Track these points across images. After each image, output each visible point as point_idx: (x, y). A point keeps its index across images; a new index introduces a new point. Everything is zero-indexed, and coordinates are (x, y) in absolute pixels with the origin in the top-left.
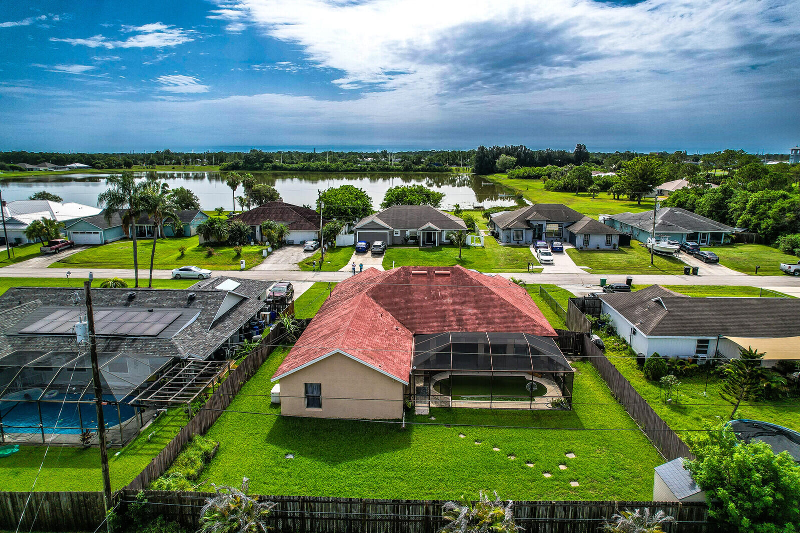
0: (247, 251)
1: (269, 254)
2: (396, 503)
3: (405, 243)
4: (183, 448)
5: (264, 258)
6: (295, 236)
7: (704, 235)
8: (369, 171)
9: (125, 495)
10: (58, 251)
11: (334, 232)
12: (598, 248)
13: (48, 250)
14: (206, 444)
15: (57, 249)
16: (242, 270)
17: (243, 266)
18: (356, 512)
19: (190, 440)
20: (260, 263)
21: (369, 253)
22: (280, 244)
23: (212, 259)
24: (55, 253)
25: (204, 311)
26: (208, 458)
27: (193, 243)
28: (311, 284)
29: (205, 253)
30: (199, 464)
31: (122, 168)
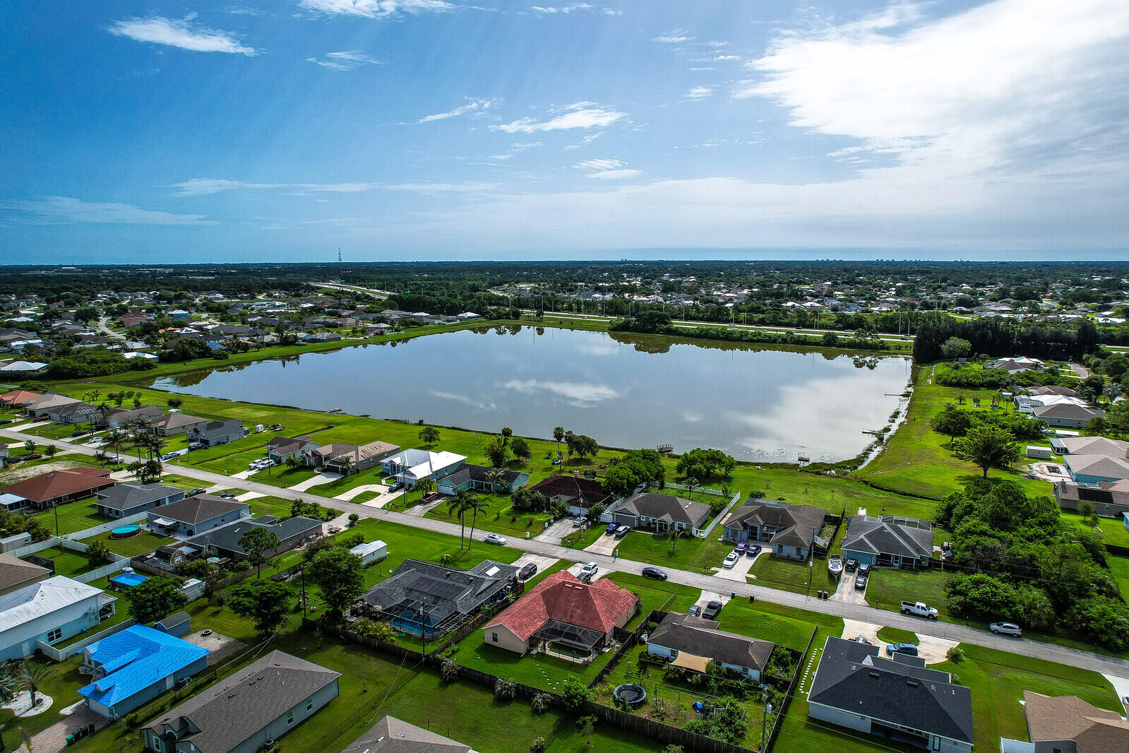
0: (538, 519)
1: (550, 524)
3: (648, 527)
4: (448, 647)
5: (545, 528)
6: (575, 510)
9: (428, 656)
10: (430, 501)
11: (599, 512)
12: (788, 556)
13: (424, 500)
14: (455, 647)
15: (429, 500)
16: (527, 539)
17: (528, 536)
18: (481, 675)
19: (451, 644)
20: (541, 533)
21: (614, 535)
22: (564, 514)
23: (516, 525)
24: (428, 503)
25: (474, 588)
26: (454, 652)
27: (506, 506)
28: (557, 560)
29: (511, 518)
30: (451, 653)
31: (510, 319)
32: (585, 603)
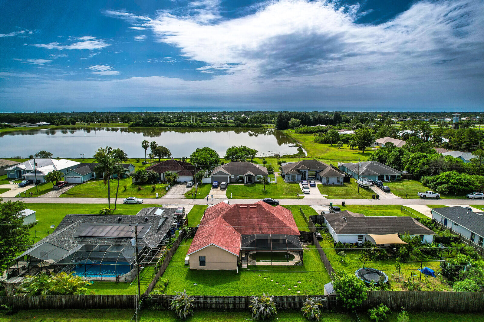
0: (158, 187)
1: (169, 189)
2: (235, 297)
3: (237, 182)
4: (157, 282)
5: (167, 191)
6: (182, 178)
7: (387, 176)
8: (216, 127)
9: (144, 296)
10: (61, 187)
11: (201, 177)
12: (333, 184)
13: (57, 187)
14: (164, 280)
15: (61, 186)
16: (157, 198)
17: (157, 196)
19: (158, 278)
20: (165, 194)
21: (219, 188)
22: (174, 183)
23: (141, 192)
24: (60, 189)
25: (152, 226)
26: (166, 285)
27: (129, 182)
28: (192, 206)
29: (137, 188)
30: (164, 287)
31: (70, 125)
32: (266, 216)
